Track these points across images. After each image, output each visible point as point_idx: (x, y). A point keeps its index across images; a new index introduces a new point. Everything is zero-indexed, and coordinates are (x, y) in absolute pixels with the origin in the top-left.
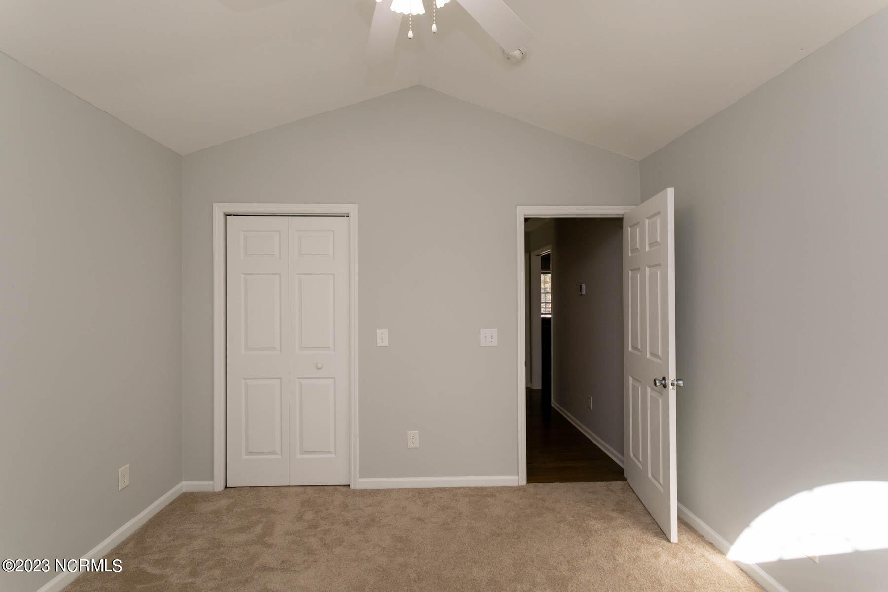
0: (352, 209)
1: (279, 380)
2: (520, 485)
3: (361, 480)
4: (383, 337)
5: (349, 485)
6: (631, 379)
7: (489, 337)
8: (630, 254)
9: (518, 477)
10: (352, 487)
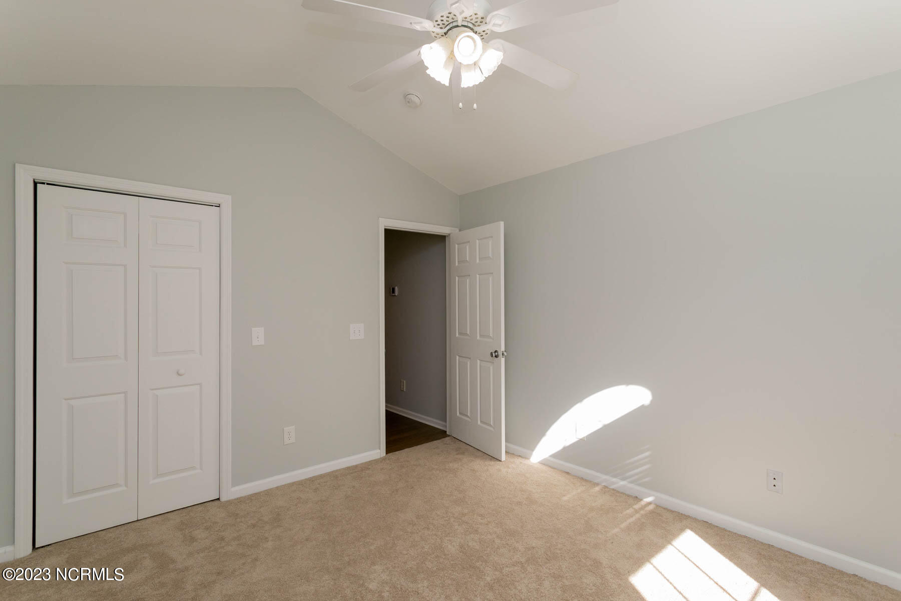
0: (226, 200)
1: (123, 395)
2: (382, 456)
3: (234, 489)
4: (258, 336)
5: (218, 499)
6: (457, 357)
7: (357, 331)
8: (457, 264)
9: (378, 451)
10: (223, 499)
